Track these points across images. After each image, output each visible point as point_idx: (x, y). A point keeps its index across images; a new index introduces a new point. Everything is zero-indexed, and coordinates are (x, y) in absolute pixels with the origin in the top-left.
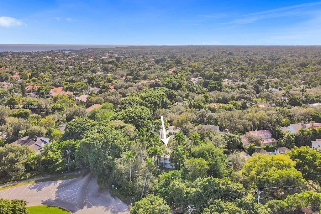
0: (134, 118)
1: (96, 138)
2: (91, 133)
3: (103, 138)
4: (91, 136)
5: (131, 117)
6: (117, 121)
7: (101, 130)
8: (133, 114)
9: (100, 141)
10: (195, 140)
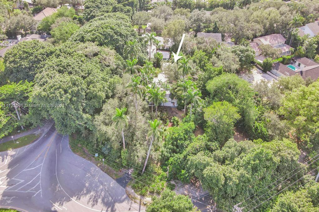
0: (112, 37)
1: (58, 86)
2: (48, 75)
3: (70, 84)
4: (49, 81)
5: (106, 36)
6: (87, 44)
7: (63, 67)
8: (109, 31)
9: (66, 92)
10: (200, 62)
